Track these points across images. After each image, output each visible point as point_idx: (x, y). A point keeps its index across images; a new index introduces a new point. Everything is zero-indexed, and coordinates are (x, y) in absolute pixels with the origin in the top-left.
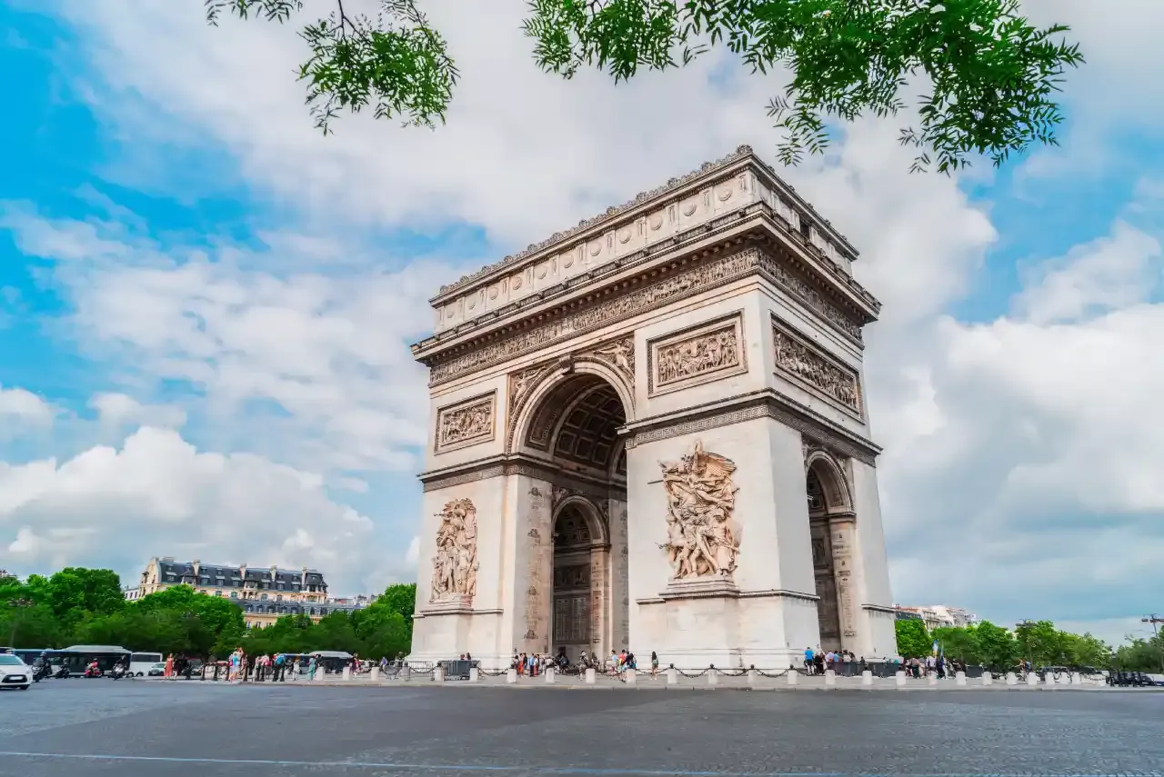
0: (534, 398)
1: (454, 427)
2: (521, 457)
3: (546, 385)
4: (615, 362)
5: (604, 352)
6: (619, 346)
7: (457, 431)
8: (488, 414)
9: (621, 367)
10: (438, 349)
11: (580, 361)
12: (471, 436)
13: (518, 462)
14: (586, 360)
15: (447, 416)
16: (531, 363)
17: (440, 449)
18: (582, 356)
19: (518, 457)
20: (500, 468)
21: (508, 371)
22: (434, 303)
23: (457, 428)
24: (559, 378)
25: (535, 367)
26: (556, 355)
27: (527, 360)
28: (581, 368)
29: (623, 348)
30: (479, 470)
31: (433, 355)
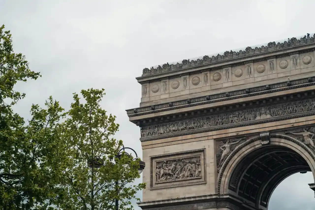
0: (237, 159)
1: (167, 171)
2: (230, 197)
3: (246, 150)
4: (303, 141)
5: (294, 134)
6: (306, 131)
7: (169, 175)
8: (198, 165)
9: (309, 145)
10: (153, 115)
11: (275, 137)
12: (183, 179)
13: (227, 200)
14: (280, 137)
15: (158, 163)
16: (234, 134)
17: (154, 186)
18: (277, 134)
19: (228, 196)
20: (213, 203)
21: (215, 137)
22: (140, 81)
23: (170, 172)
24: (257, 147)
25: (237, 137)
26: (257, 131)
27: (232, 132)
28: (276, 142)
29: (309, 133)
30: (195, 203)
31: (147, 120)
